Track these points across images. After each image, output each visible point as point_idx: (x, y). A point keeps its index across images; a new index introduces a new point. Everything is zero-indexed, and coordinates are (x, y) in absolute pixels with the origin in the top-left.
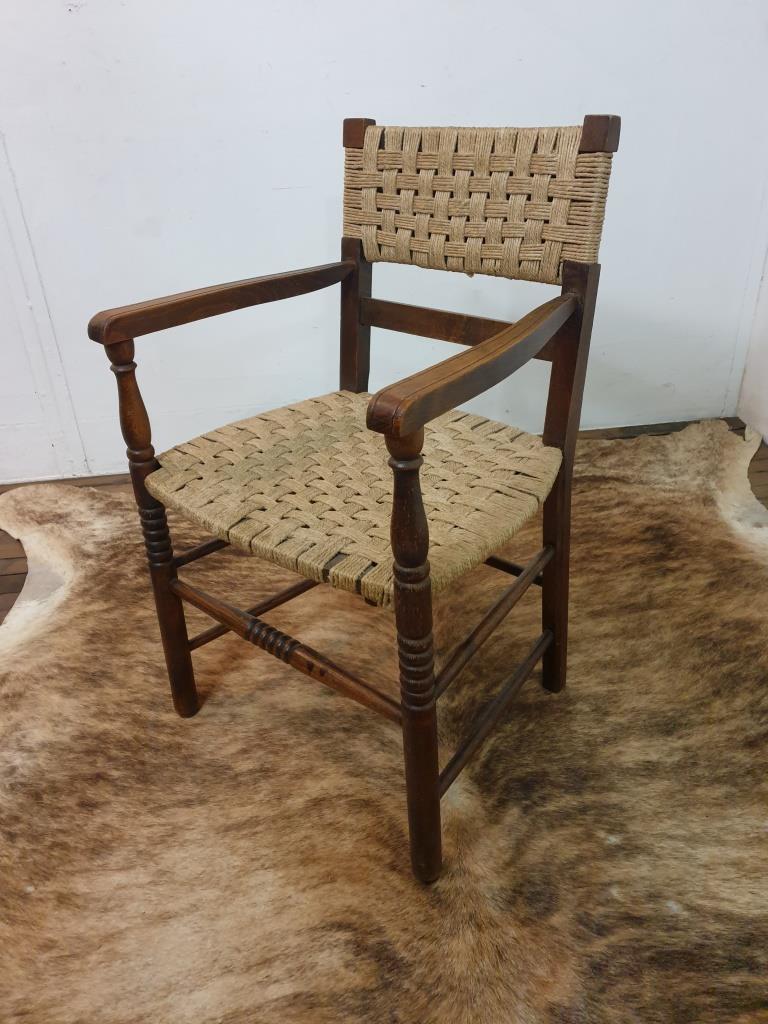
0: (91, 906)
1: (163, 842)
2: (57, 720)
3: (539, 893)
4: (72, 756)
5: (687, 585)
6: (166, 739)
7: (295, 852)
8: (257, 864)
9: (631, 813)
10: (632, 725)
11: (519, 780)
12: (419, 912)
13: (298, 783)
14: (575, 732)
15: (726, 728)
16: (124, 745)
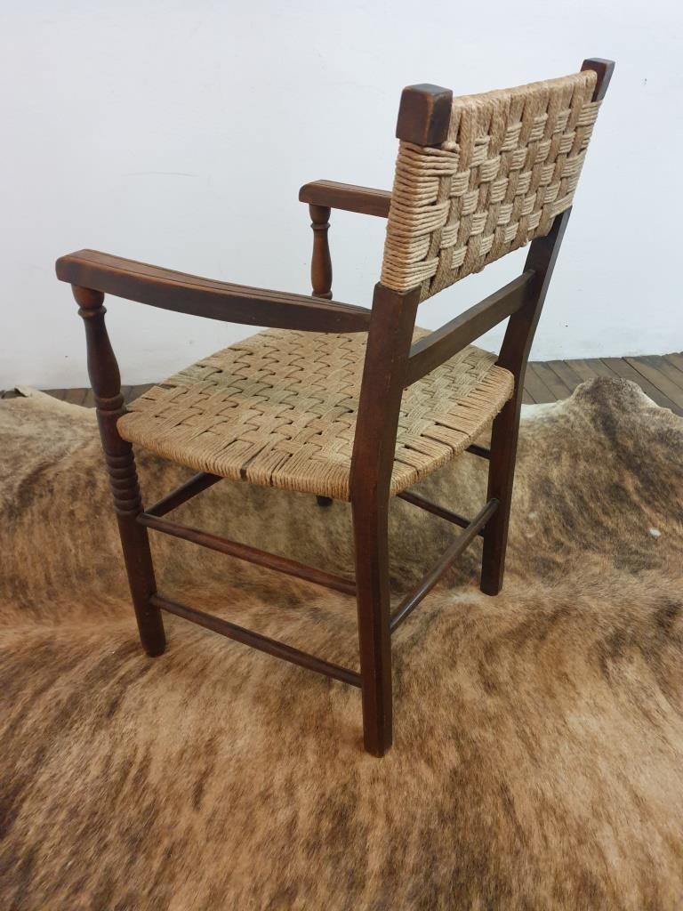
0: (651, 877)
1: (562, 819)
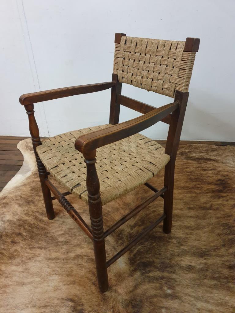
0: (4, 275)
1: (30, 259)
2: (15, 214)
3: (137, 305)
4: (15, 226)
5: (226, 203)
6: (42, 226)
7: (66, 271)
8: (54, 273)
9: (178, 283)
10: (190, 251)
11: (143, 263)
12: (97, 301)
13: (75, 248)
14: (169, 249)
15: (223, 259)
16: (30, 225)
